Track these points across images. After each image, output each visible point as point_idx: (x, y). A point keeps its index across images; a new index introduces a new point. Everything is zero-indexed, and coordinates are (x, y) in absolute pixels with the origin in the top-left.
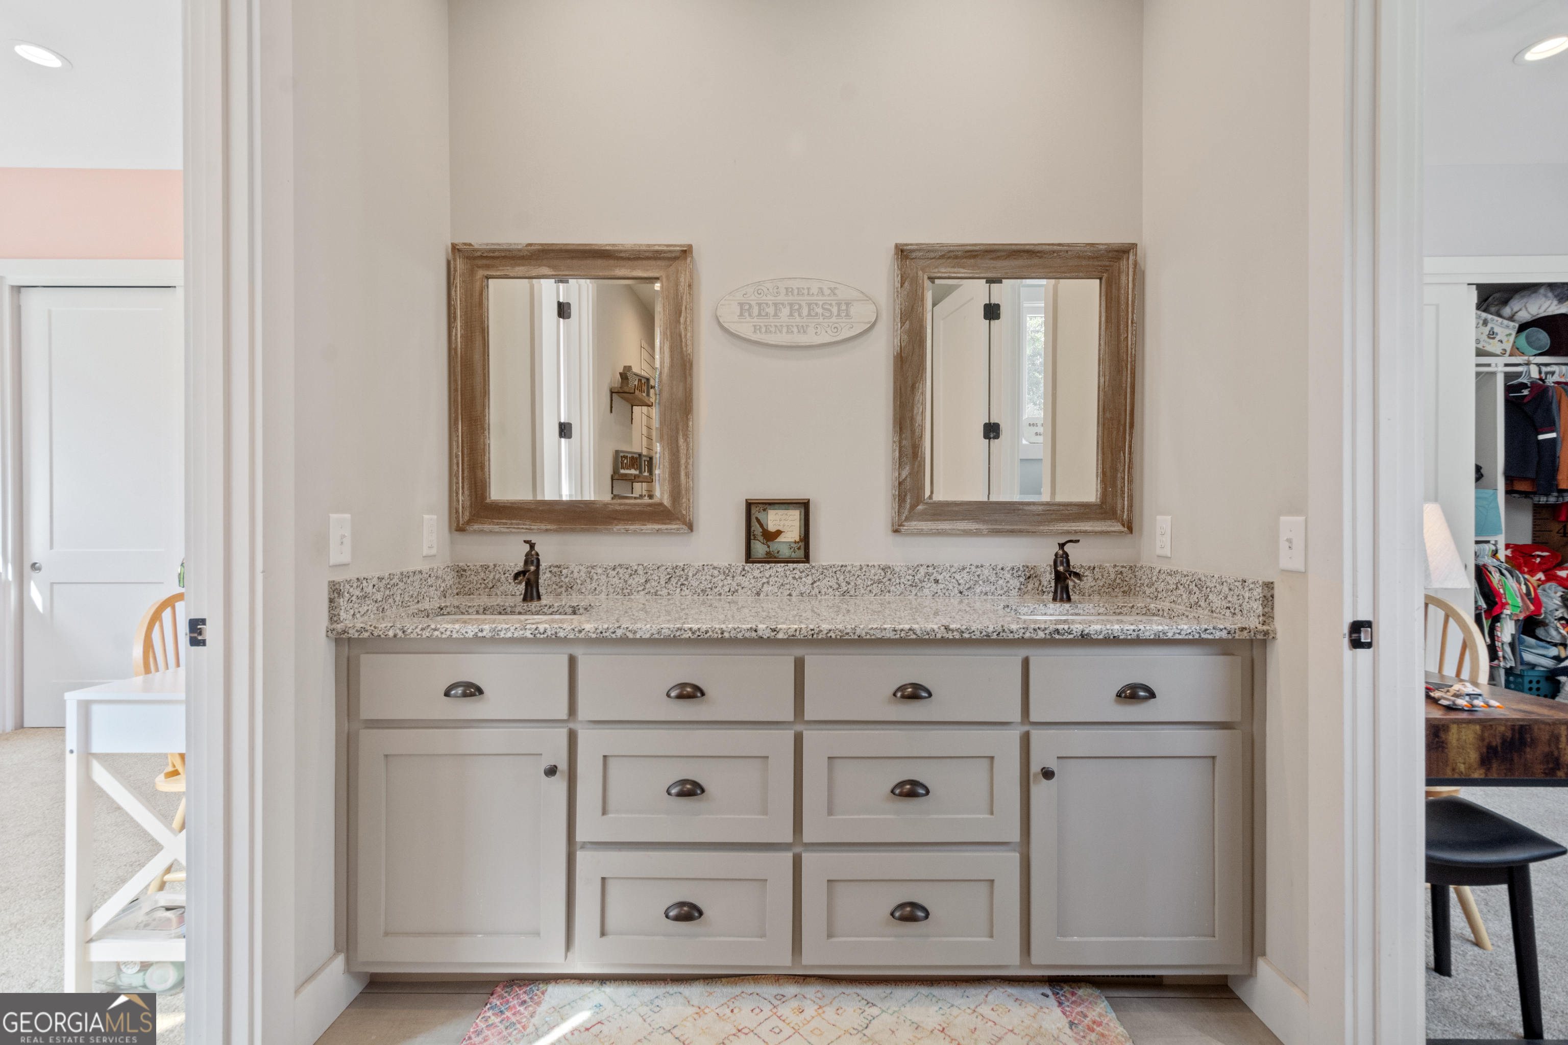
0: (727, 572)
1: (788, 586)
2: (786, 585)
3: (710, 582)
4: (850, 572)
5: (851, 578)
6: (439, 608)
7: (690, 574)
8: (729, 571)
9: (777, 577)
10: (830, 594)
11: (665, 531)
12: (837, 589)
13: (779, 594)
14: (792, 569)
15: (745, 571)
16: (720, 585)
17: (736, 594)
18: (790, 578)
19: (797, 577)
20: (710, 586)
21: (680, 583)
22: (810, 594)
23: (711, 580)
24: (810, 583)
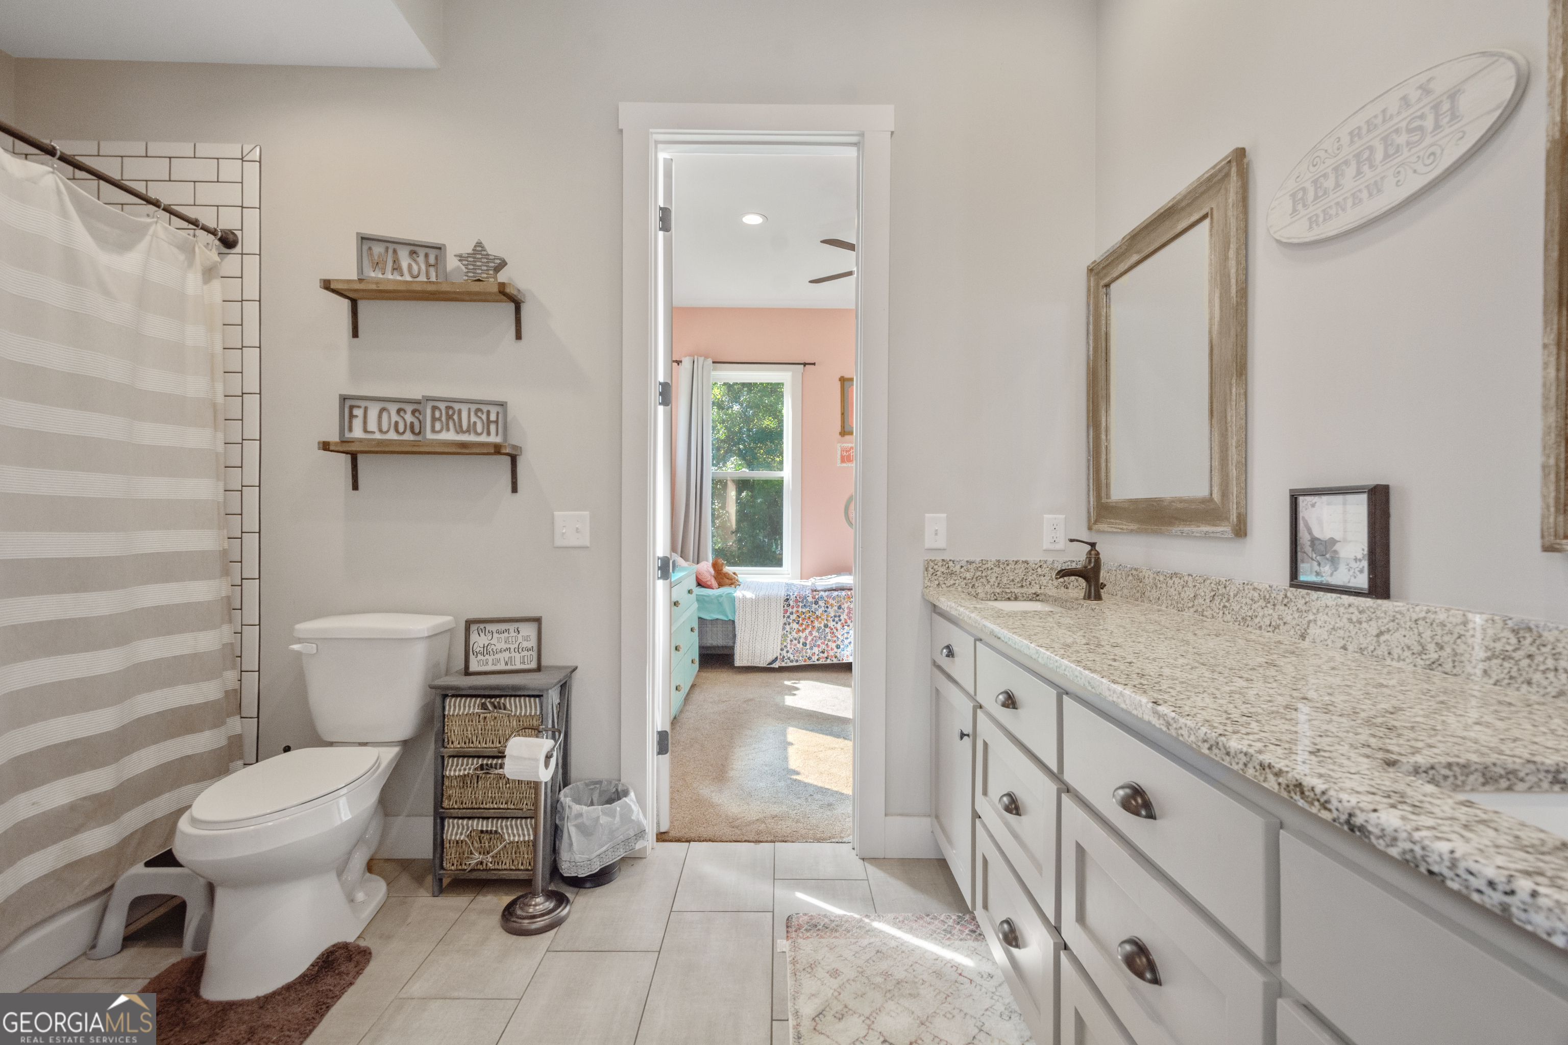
0: (1267, 597)
1: (1341, 633)
2: (1339, 631)
3: (1251, 609)
4: (1443, 625)
5: (1446, 638)
6: (1035, 594)
7: (1232, 594)
8: (1270, 596)
9: (1327, 614)
10: (1408, 661)
11: (1212, 535)
12: (1420, 654)
13: (1329, 642)
14: (1347, 605)
15: (1288, 598)
16: (1261, 614)
17: (1277, 630)
18: (1345, 620)
19: (1355, 619)
20: (1250, 614)
21: (1222, 604)
22: (1375, 653)
23: (1251, 605)
24: (1375, 632)
